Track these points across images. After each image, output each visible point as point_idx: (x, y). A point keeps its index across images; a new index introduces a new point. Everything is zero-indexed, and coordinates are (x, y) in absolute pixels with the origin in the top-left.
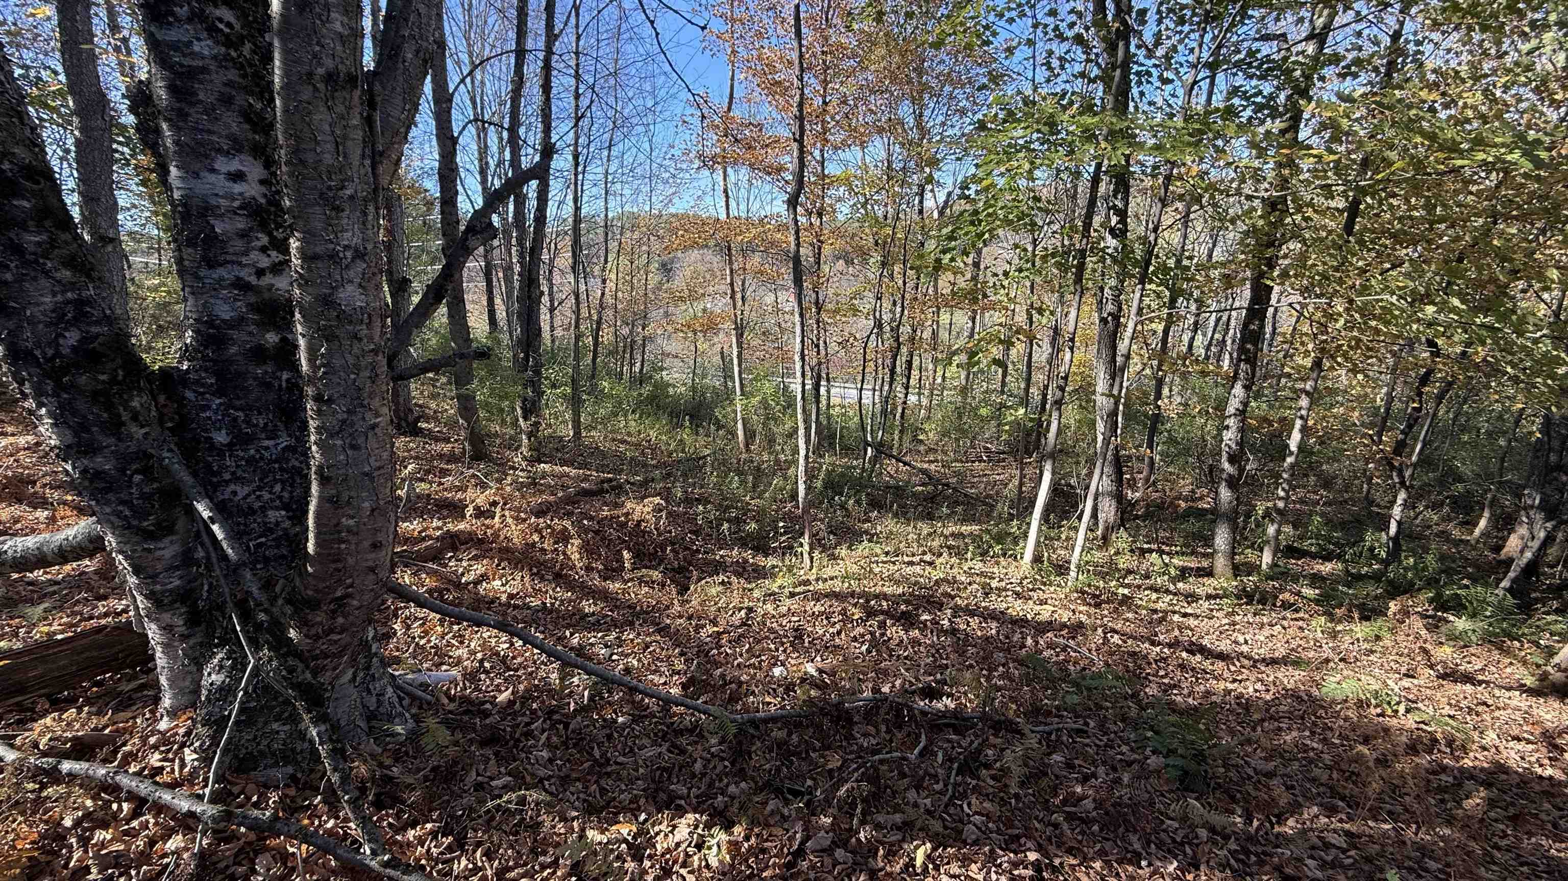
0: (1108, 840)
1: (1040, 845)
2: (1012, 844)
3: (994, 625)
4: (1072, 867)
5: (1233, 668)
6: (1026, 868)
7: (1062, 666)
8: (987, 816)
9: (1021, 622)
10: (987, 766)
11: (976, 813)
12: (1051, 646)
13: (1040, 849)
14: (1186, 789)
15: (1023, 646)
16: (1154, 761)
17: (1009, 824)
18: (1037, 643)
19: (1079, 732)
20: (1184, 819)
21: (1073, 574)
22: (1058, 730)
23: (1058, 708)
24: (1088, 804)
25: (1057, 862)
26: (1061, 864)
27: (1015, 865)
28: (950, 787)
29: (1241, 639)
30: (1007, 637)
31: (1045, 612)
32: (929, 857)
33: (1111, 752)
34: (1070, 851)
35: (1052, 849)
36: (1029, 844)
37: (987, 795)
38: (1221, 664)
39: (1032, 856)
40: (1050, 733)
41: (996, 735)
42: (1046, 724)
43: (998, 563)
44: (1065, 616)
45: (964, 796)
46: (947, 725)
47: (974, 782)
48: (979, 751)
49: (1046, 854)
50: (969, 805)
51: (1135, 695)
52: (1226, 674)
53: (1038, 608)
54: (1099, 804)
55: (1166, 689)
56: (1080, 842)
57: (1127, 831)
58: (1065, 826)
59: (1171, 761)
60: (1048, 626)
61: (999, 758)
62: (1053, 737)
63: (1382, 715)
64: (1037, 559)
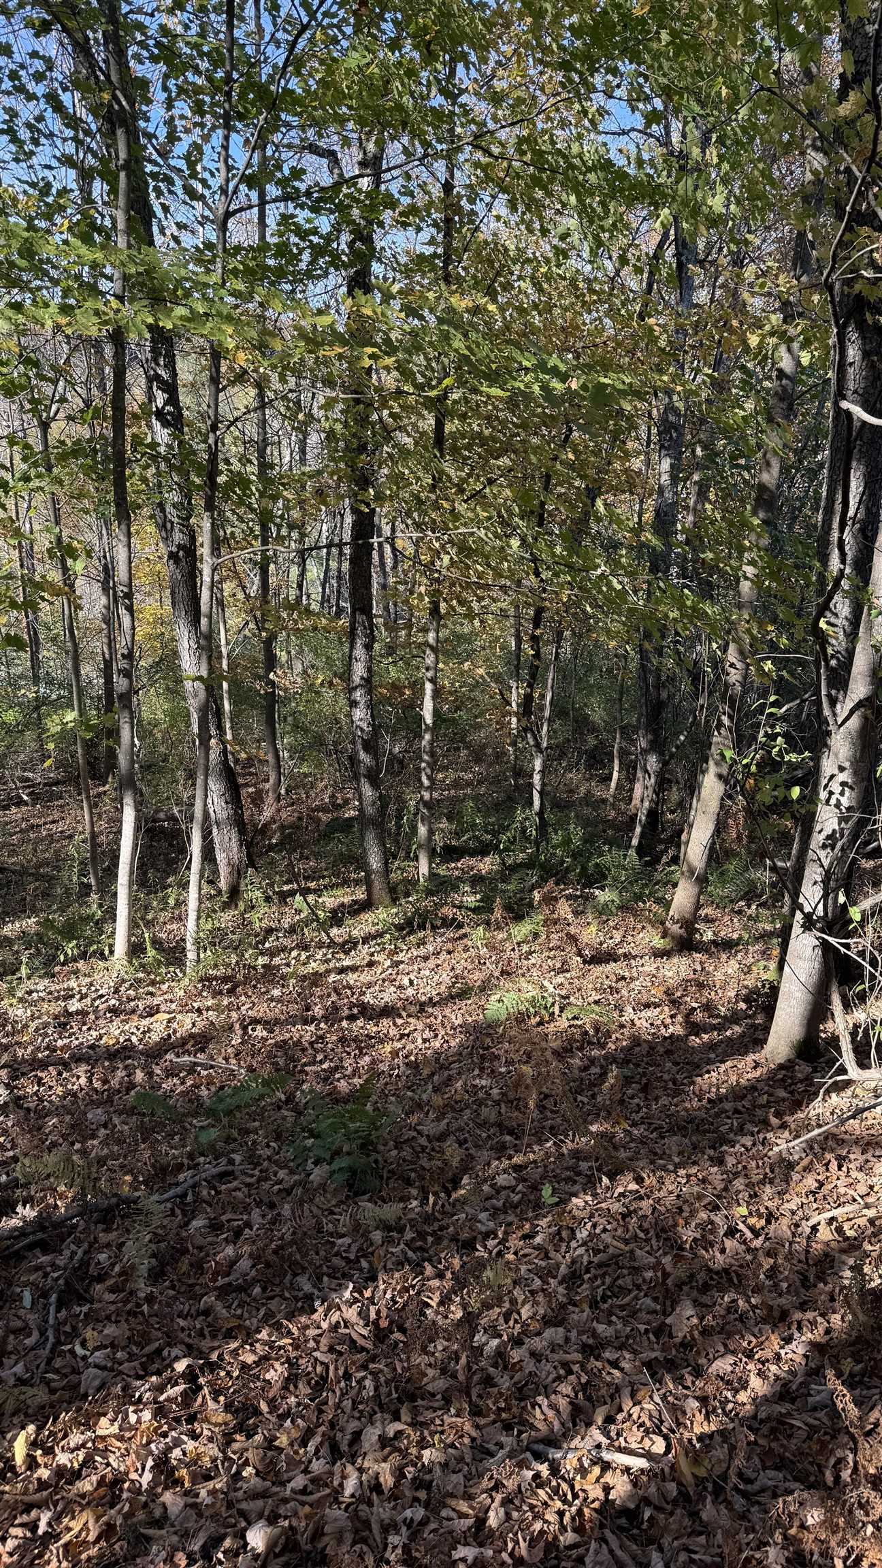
0: (272, 1298)
1: (189, 1347)
2: (154, 1363)
3: (82, 1070)
4: (235, 1353)
5: (399, 1021)
6: (176, 1384)
7: (190, 1096)
8: (113, 1345)
9: (122, 1052)
10: (100, 1279)
11: (97, 1349)
12: (171, 1072)
13: (190, 1351)
14: (357, 1194)
15: (131, 1086)
16: (318, 1174)
17: (145, 1339)
18: (150, 1074)
19: (225, 1176)
20: (357, 1229)
21: (191, 955)
22: (194, 1186)
23: (191, 1156)
24: (245, 1264)
25: (214, 1357)
26: (220, 1357)
27: (160, 1389)
28: (50, 1333)
29: (406, 982)
30: (105, 1082)
31: (158, 1027)
32: (34, 1444)
33: (266, 1186)
34: (230, 1335)
35: (206, 1344)
36: (175, 1352)
37: (108, 1318)
38: (385, 1022)
39: (180, 1366)
40: (185, 1195)
41: (107, 1230)
42: (177, 1184)
43: (76, 972)
44: (186, 1024)
45: (74, 1334)
46: (31, 1247)
47: (85, 1309)
48: (85, 1263)
49: (201, 1354)
50: (83, 1344)
51: (290, 1099)
52: (393, 1032)
53: (146, 1022)
54: (256, 1258)
55: (327, 1077)
56: (240, 1317)
57: (295, 1275)
58: (219, 1308)
59: (336, 1165)
60: (165, 1045)
61: (117, 1258)
62: (189, 1198)
63: (540, 1023)
64: (135, 950)
